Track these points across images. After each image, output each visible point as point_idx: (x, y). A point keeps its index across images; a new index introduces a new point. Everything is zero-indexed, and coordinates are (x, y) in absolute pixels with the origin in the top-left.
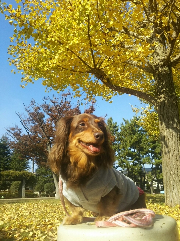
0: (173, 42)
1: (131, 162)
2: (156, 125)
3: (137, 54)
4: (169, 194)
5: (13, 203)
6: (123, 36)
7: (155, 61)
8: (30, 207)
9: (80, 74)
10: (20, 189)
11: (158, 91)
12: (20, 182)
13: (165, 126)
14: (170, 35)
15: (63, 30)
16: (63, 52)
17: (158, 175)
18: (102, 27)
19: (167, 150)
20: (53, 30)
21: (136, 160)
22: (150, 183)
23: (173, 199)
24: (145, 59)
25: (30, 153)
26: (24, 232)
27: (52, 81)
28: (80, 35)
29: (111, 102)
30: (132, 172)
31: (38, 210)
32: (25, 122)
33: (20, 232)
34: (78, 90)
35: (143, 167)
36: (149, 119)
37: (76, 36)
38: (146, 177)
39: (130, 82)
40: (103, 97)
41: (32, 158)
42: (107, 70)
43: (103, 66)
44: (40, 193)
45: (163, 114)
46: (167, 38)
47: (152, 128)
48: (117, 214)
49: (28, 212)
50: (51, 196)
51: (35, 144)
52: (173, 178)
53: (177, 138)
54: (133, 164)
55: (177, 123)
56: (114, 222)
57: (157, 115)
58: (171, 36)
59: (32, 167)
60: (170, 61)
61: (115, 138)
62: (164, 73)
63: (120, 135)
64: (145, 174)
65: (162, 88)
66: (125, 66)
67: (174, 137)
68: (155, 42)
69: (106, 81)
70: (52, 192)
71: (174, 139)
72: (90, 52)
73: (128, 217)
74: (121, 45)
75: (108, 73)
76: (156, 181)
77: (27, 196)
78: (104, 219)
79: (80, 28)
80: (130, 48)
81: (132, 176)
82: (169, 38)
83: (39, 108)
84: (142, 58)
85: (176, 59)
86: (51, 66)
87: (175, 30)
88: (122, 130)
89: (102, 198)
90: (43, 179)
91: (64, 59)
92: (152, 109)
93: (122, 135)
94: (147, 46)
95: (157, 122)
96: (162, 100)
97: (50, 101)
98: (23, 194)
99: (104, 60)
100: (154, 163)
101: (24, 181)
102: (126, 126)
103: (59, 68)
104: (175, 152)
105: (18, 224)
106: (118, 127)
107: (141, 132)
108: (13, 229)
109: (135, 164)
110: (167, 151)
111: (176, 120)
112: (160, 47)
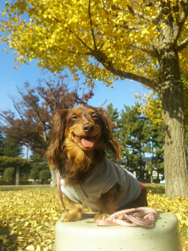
0: (181, 25)
1: (130, 150)
2: (158, 113)
3: (142, 36)
4: (170, 186)
5: (7, 190)
6: (127, 16)
7: (161, 45)
8: (25, 195)
9: (79, 56)
10: (14, 176)
11: (162, 77)
12: (13, 169)
13: (168, 115)
14: (178, 16)
15: (61, 6)
16: (61, 31)
17: (159, 165)
18: (104, 4)
19: (169, 140)
20: (50, 5)
21: (136, 148)
22: (150, 173)
23: (173, 190)
24: (150, 42)
25: (24, 139)
26: (19, 221)
27: (48, 62)
28: (79, 12)
29: (112, 87)
30: (132, 161)
31: (33, 199)
32: (19, 106)
33: (15, 221)
34: (76, 73)
35: (143, 156)
36: (152, 106)
37: (75, 14)
38: (146, 166)
39: (133, 66)
40: (104, 82)
41: (26, 144)
42: (109, 53)
43: (104, 48)
44: (35, 180)
45: (167, 102)
46: (175, 19)
47: (154, 116)
48: (117, 211)
49: (23, 201)
50: (46, 184)
51: (30, 129)
52: (175, 169)
53: (181, 128)
54: (133, 152)
55: (181, 113)
56: (114, 221)
57: (161, 102)
58: (180, 18)
59: (26, 153)
60: (177, 46)
61: (114, 125)
62: (169, 59)
63: (120, 122)
64: (145, 163)
65: (167, 75)
66: (128, 48)
67: (177, 127)
68: (161, 24)
69: (107, 65)
70: (47, 179)
71: (177, 129)
72: (90, 32)
73: (130, 216)
74: (125, 25)
75: (109, 55)
76: (156, 170)
77: (21, 183)
78: (104, 217)
79: (80, 5)
80: (134, 29)
81: (132, 164)
82: (177, 19)
83: (33, 91)
84: (147, 41)
85: (184, 44)
86: (47, 46)
87: (184, 11)
88: (122, 117)
89: (102, 195)
90: (38, 166)
91: (62, 39)
92: (155, 95)
93: (123, 122)
94: (153, 27)
95: (160, 109)
96: (166, 87)
97: (46, 84)
98: (17, 181)
99: (105, 41)
100: (154, 152)
101: (18, 168)
102: (127, 113)
103: (56, 48)
104: (178, 143)
105: (13, 213)
106: (118, 114)
107: (142, 120)
108: (8, 218)
109: (135, 153)
110: (169, 142)
111: (180, 109)
112: (166, 29)
